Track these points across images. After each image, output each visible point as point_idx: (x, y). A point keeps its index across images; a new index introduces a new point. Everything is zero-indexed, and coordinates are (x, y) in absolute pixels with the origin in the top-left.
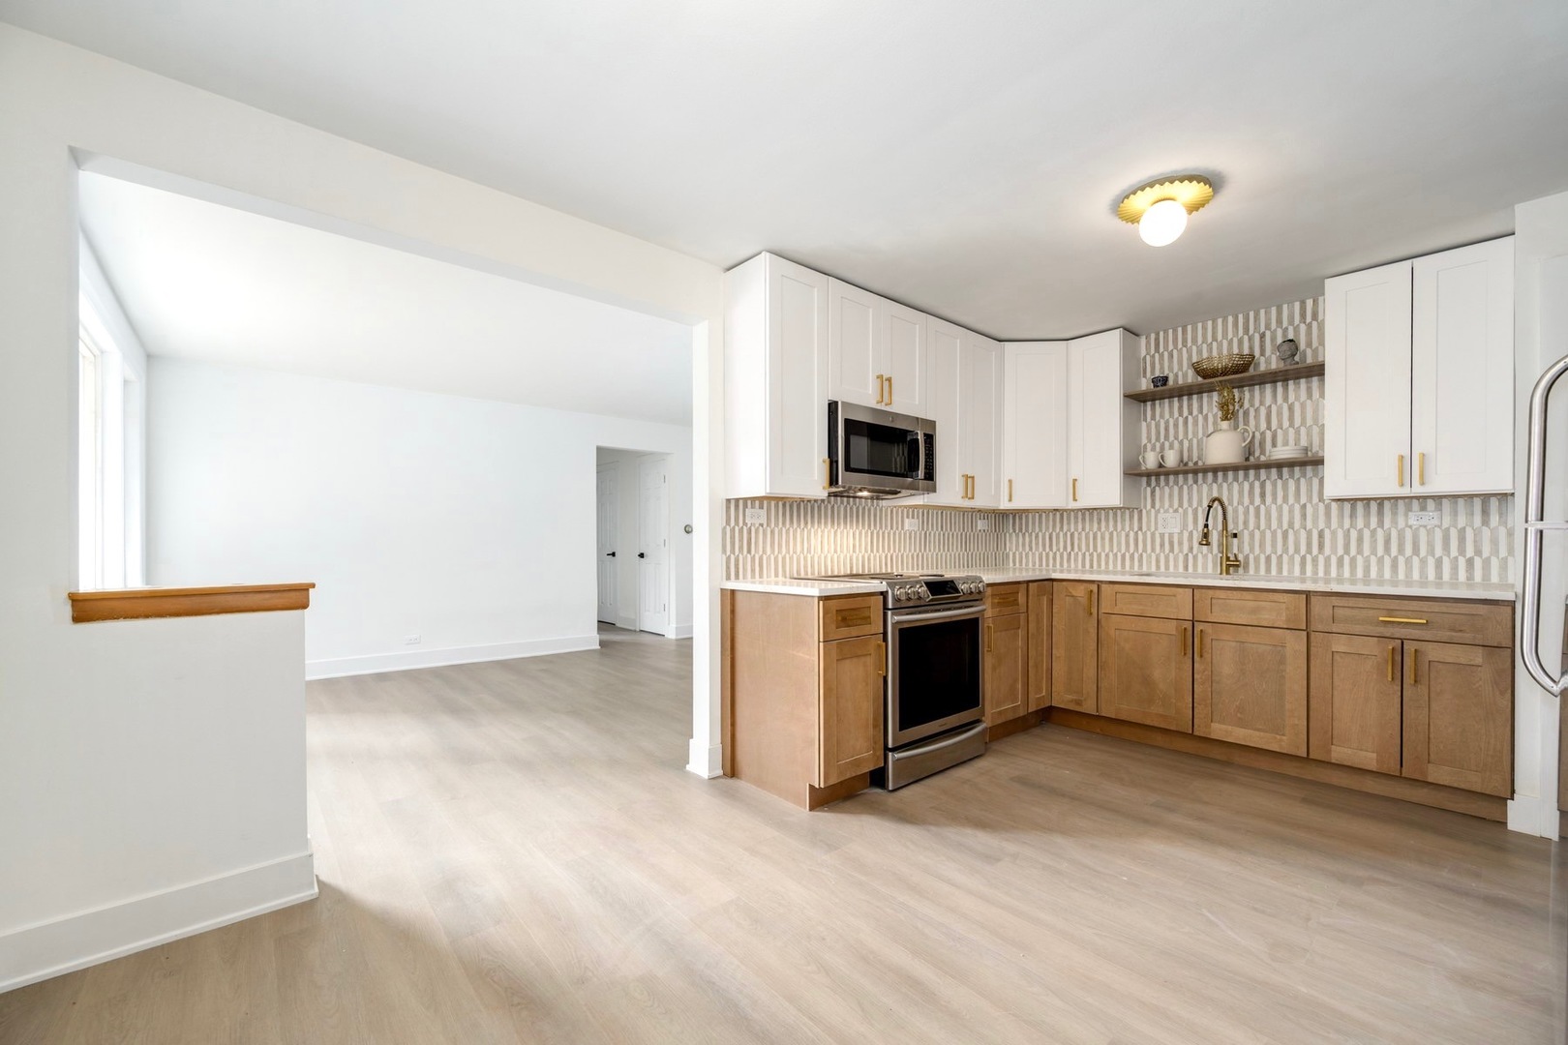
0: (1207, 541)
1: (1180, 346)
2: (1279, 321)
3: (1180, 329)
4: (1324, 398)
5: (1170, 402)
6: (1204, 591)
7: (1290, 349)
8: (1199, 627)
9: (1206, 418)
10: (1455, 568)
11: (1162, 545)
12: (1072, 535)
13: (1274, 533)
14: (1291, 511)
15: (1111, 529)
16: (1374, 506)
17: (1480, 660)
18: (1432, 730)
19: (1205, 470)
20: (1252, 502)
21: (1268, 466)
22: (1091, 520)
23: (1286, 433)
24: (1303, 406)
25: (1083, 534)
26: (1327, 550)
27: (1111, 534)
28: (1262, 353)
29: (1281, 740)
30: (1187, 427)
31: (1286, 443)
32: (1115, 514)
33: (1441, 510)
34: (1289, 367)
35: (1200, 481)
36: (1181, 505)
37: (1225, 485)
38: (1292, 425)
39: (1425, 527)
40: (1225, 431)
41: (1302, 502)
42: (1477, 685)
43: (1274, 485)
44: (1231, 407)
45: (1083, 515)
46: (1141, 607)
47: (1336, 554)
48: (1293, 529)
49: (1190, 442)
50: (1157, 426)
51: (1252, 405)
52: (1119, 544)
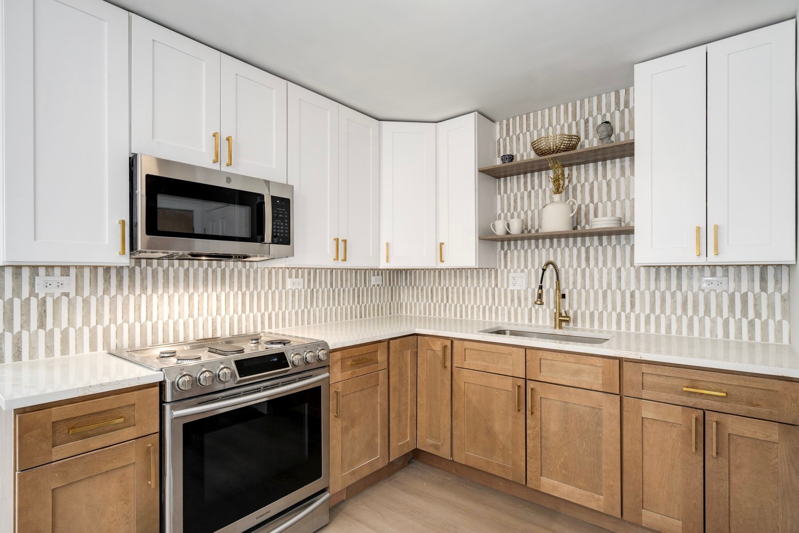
0: (541, 301)
1: (525, 130)
2: (599, 109)
3: (524, 116)
4: (634, 176)
5: (517, 178)
6: (534, 351)
7: (607, 130)
8: (531, 385)
9: (544, 192)
10: (739, 329)
11: (512, 300)
12: (447, 289)
13: (596, 293)
14: (609, 274)
15: (475, 285)
16: (674, 272)
17: (777, 437)
18: (732, 503)
19: (544, 237)
20: (579, 265)
21: (591, 234)
22: (461, 277)
23: (605, 208)
24: (618, 182)
25: (455, 288)
26: (637, 309)
27: (475, 289)
28: (587, 137)
29: (598, 500)
30: (530, 200)
31: (605, 215)
32: (478, 273)
33: (727, 276)
34: (606, 145)
35: (540, 246)
36: (526, 267)
37: (559, 250)
38: (609, 199)
39: (715, 291)
40: (557, 202)
41: (618, 266)
42: (774, 462)
43: (596, 251)
44: (561, 182)
45: (455, 272)
46: (484, 364)
47: (644, 312)
48: (611, 289)
49: (533, 212)
50: (509, 198)
51: (579, 181)
52: (481, 297)
